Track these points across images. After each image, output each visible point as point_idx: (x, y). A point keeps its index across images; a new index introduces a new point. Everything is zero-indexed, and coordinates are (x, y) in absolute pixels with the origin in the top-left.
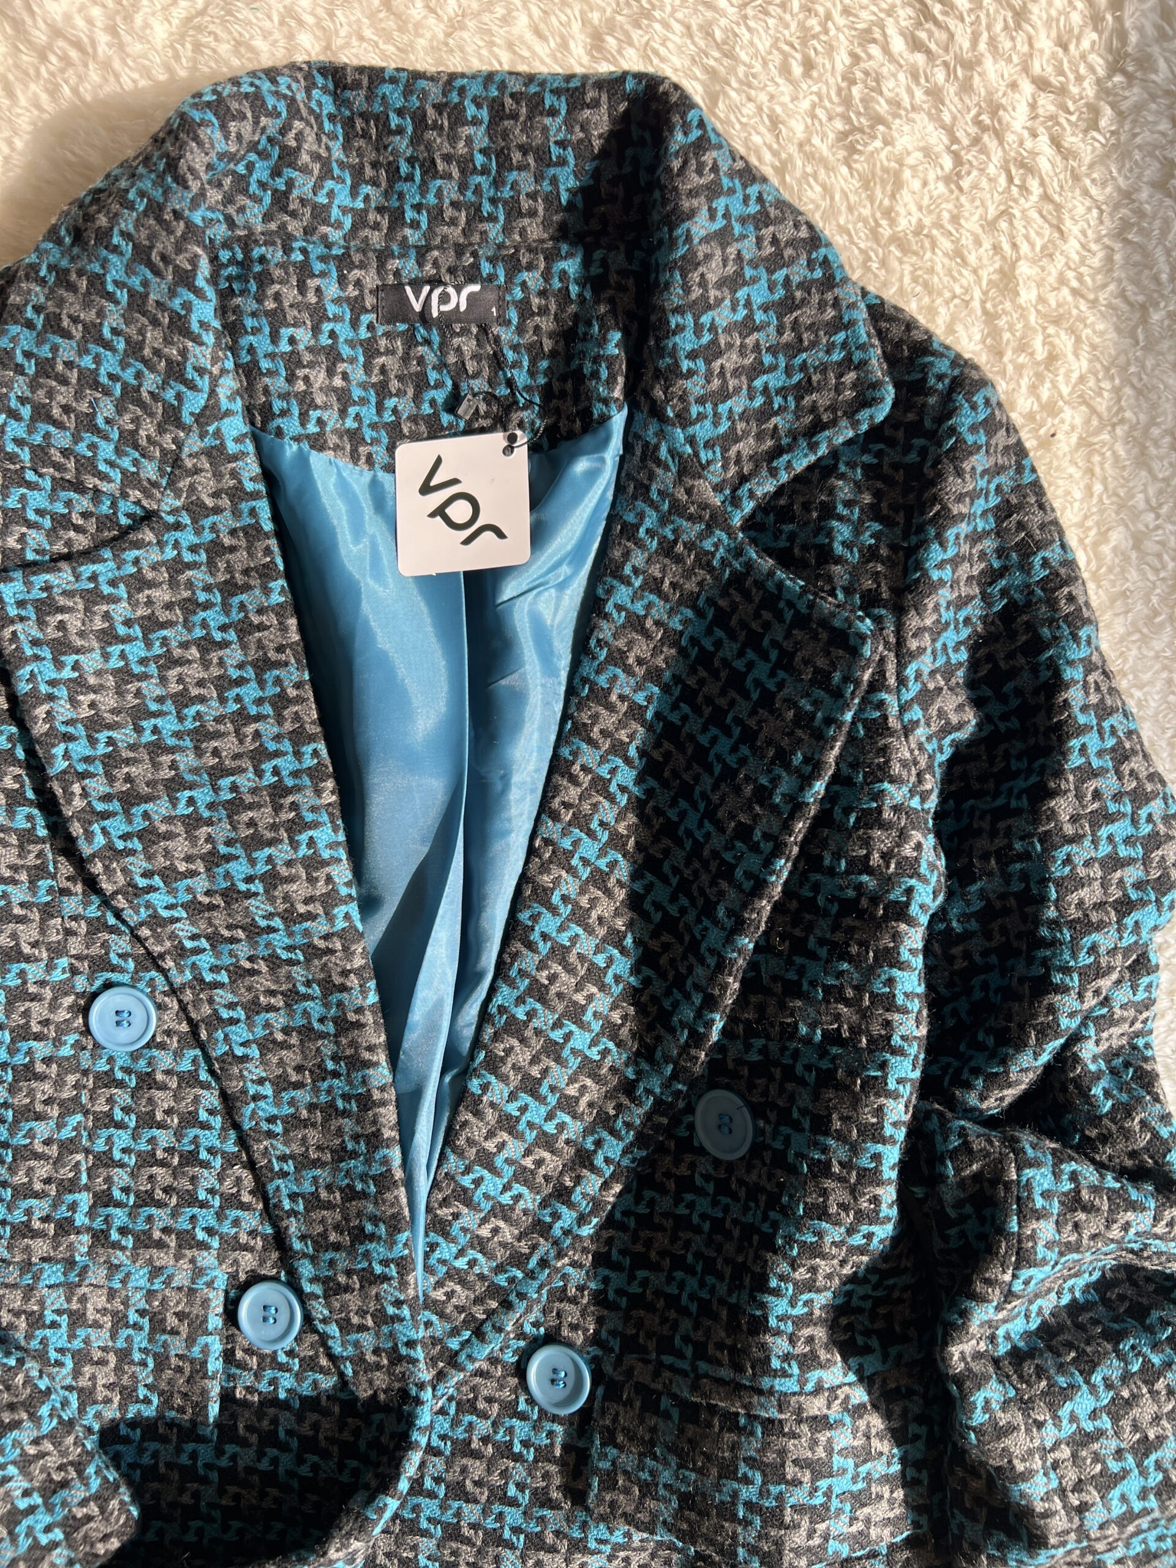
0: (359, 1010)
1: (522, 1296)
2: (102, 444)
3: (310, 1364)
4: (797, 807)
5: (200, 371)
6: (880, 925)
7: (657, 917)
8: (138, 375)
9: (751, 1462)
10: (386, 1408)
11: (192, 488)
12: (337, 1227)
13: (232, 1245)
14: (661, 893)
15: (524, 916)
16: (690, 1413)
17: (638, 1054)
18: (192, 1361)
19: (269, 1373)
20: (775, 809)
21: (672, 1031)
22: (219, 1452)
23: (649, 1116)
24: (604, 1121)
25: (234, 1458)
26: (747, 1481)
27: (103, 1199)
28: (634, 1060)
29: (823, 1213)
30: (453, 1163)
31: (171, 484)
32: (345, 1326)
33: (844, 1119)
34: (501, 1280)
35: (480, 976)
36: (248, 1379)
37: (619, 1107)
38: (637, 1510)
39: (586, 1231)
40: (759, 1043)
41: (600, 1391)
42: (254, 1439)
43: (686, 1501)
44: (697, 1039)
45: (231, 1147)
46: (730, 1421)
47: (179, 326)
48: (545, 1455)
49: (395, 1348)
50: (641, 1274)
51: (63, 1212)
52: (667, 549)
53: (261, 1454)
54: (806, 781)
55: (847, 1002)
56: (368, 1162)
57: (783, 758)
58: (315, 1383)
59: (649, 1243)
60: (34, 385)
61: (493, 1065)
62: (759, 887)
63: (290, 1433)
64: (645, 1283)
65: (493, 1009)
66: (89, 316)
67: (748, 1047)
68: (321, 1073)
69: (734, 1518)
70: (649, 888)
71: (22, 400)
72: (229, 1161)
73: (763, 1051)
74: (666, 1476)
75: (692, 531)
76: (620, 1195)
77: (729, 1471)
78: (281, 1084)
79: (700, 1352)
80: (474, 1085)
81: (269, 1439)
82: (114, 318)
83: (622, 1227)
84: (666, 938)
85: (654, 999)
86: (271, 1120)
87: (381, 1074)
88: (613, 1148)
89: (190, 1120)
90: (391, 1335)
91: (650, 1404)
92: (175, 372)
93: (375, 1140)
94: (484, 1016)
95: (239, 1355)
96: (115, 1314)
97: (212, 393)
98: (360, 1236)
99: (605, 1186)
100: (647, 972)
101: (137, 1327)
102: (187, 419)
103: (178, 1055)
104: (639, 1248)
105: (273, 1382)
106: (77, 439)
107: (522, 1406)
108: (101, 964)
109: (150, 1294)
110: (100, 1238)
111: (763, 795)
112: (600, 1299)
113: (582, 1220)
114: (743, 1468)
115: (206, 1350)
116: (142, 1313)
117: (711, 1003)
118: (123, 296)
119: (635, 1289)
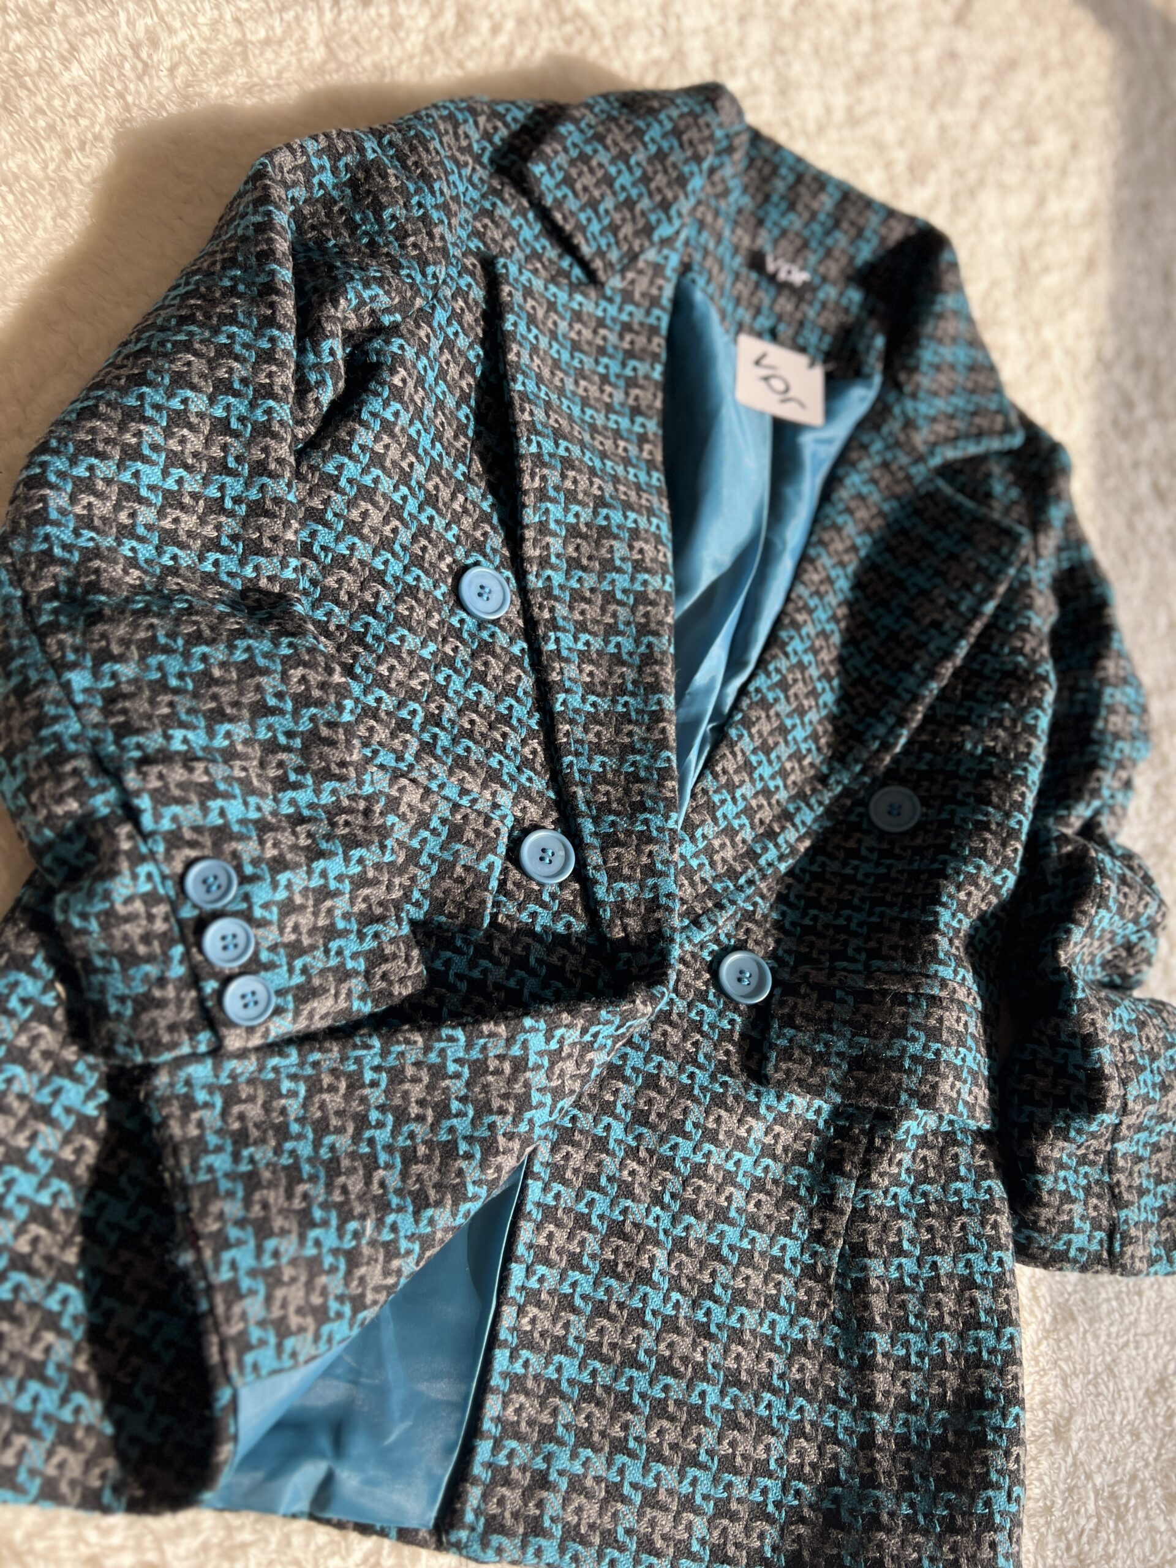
0: (664, 653)
1: (733, 902)
2: (595, 221)
3: (567, 907)
4: (976, 613)
5: (680, 215)
6: (1030, 685)
7: (855, 675)
8: (640, 195)
9: (917, 1026)
10: (634, 949)
11: (632, 282)
12: (619, 801)
13: (524, 793)
14: (858, 661)
15: (784, 635)
16: (865, 996)
17: (831, 758)
18: (477, 873)
19: (532, 907)
20: (961, 615)
21: (863, 743)
22: (472, 964)
23: (836, 799)
24: (801, 796)
25: (485, 972)
26: (913, 1039)
27: (432, 719)
28: (829, 761)
29: (982, 854)
30: (709, 782)
31: (623, 271)
32: (614, 875)
33: (1001, 798)
34: (718, 887)
35: (743, 665)
36: (511, 908)
37: (814, 791)
38: (810, 1075)
39: (783, 867)
40: (928, 756)
41: (778, 991)
42: (506, 960)
43: (857, 1063)
44: (886, 746)
45: (533, 723)
46: (900, 999)
47: (682, 181)
48: (725, 1036)
49: (656, 898)
50: (813, 912)
51: (404, 714)
52: (885, 465)
53: (509, 974)
54: (983, 600)
55: (1005, 729)
56: (654, 757)
57: (968, 587)
58: (568, 926)
59: (820, 891)
60: (572, 162)
61: (747, 723)
62: (948, 655)
63: (539, 961)
64: (815, 918)
65: (751, 688)
66: (627, 147)
67: (919, 758)
68: (621, 690)
69: (900, 1069)
70: (851, 656)
71: (560, 168)
72: (532, 734)
73: (930, 764)
74: (841, 1045)
75: (904, 459)
76: (807, 850)
77: (900, 1032)
78: (589, 689)
79: (875, 954)
80: (733, 733)
81: (521, 962)
82: (640, 156)
83: (799, 880)
84: (860, 688)
85: (846, 725)
86: (576, 711)
87: (669, 702)
88: (807, 816)
89: (510, 690)
90: (655, 887)
91: (826, 993)
92: (665, 206)
93: (662, 744)
94: (743, 691)
95: (510, 886)
96: (421, 813)
97: (678, 233)
98: (641, 807)
99: (800, 839)
100: (845, 706)
101: (434, 832)
102: (656, 237)
103: (512, 640)
104: (811, 894)
105: (534, 915)
106: (582, 209)
107: (711, 997)
108: (479, 547)
109: (456, 807)
110: (428, 748)
111: (952, 605)
112: (778, 925)
113: (781, 858)
114: (911, 1031)
115: (491, 866)
116: (444, 821)
117: (902, 722)
118: (653, 149)
119: (807, 922)
